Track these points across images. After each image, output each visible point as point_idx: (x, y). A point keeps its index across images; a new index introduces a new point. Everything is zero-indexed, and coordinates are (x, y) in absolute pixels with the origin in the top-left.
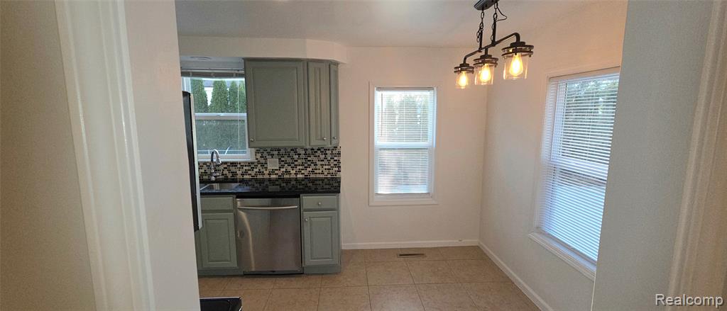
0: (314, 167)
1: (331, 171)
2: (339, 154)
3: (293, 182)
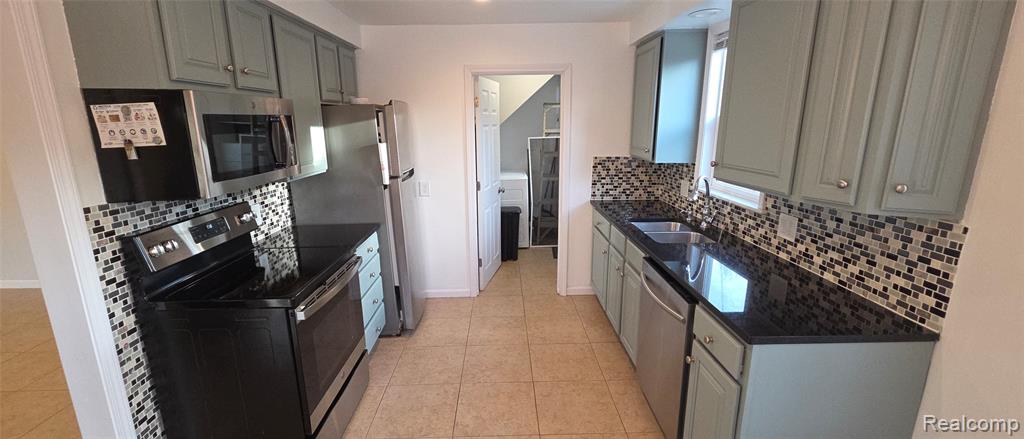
0: (866, 268)
1: (909, 300)
2: (954, 253)
3: (813, 286)
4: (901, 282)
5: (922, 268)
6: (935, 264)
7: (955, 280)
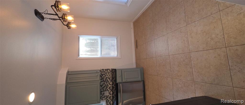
0: (108, 78)
3: (113, 85)
4: (108, 74)
5: (105, 72)
6: (105, 71)
7: (105, 69)
